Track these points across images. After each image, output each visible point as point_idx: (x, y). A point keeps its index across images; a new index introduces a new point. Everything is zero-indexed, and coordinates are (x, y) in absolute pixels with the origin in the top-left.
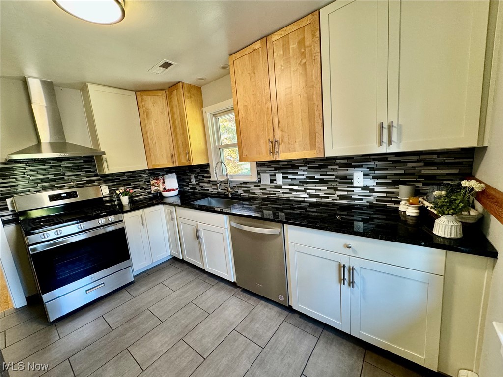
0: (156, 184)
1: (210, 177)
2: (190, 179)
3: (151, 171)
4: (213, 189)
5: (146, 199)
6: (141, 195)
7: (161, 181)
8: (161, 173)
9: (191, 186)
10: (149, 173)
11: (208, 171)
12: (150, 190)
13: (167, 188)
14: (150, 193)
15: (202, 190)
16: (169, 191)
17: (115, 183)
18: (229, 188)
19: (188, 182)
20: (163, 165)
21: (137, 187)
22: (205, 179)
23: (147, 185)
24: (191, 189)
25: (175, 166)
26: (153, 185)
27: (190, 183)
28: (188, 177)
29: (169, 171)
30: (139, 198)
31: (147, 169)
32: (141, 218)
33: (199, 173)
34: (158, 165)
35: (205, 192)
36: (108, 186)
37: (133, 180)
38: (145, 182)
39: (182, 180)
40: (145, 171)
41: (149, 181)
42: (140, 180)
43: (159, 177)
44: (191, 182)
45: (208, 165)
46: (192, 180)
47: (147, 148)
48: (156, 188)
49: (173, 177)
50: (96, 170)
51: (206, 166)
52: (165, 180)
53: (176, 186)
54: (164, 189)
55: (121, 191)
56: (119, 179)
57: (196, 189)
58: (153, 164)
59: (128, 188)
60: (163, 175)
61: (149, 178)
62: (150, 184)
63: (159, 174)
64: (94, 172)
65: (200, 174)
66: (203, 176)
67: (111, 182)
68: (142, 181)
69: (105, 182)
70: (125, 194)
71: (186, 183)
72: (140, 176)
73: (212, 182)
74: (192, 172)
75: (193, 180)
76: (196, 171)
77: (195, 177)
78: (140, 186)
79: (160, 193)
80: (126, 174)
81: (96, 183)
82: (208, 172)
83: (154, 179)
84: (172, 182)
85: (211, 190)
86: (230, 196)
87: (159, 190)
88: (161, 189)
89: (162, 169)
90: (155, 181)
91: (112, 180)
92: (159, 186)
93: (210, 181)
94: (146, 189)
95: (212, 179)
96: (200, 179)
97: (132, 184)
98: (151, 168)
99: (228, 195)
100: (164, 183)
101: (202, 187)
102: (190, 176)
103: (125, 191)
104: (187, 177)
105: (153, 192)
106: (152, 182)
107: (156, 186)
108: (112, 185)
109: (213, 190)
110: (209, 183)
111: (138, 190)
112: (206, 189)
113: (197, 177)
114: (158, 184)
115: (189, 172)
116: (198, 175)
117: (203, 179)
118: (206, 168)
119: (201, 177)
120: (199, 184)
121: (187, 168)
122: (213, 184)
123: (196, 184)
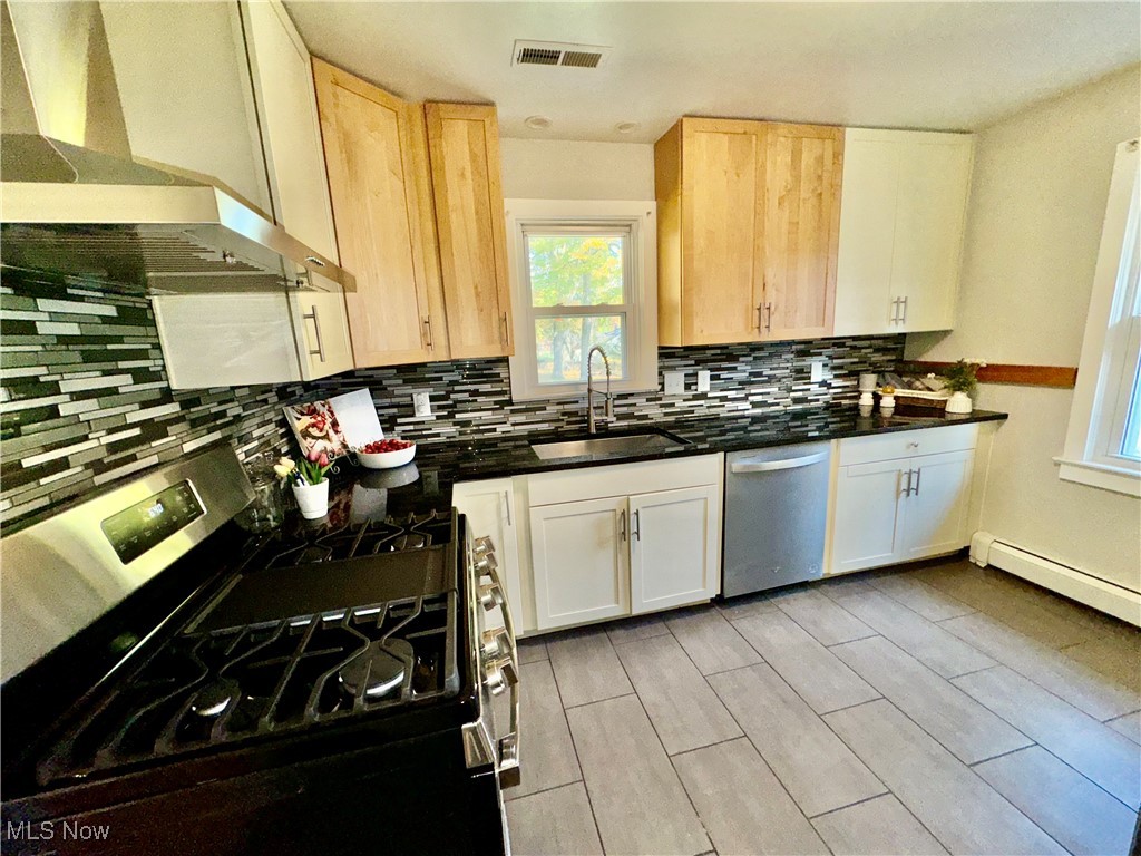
0: (315, 432)
1: (506, 393)
2: (409, 406)
4: (513, 425)
7: (328, 420)
9: (411, 427)
11: (499, 375)
15: (463, 433)
22: (480, 399)
26: (306, 434)
28: (402, 400)
33: (456, 383)
37: (254, 420)
43: (316, 405)
44: (413, 416)
45: (501, 360)
46: (416, 410)
48: (320, 444)
49: (363, 403)
51: (491, 362)
52: (337, 416)
54: (346, 447)
57: (438, 435)
58: (370, 349)
60: (324, 398)
65: (457, 388)
66: (475, 393)
73: (513, 404)
74: (421, 382)
75: (424, 410)
76: (441, 379)
77: (432, 399)
79: (360, 460)
82: (498, 379)
83: (302, 414)
85: (500, 429)
86: (593, 431)
87: (332, 453)
88: (335, 446)
90: (307, 420)
92: (325, 438)
93: (506, 404)
95: (515, 397)
96: (456, 402)
99: (589, 430)
100: (336, 423)
101: (466, 423)
102: (409, 395)
104: (386, 401)
106: (299, 425)
107: (320, 440)
109: (511, 429)
110: (501, 408)
112: (481, 427)
113: (446, 397)
114: (321, 431)
115: (401, 382)
116: (450, 388)
117: (476, 401)
118: (491, 369)
119: (465, 396)
120: (451, 415)
121: (395, 371)
122: (513, 411)
123: (438, 417)
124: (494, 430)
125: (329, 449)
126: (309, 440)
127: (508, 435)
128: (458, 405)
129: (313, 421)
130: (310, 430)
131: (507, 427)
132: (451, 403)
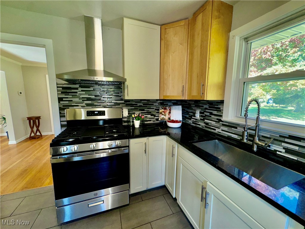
0: (163, 113)
1: (221, 116)
2: (194, 113)
3: (162, 101)
4: (222, 130)
5: (154, 124)
6: (150, 121)
7: (168, 111)
8: (169, 104)
9: (194, 120)
10: (160, 103)
11: (220, 108)
12: (157, 117)
13: (172, 119)
14: (157, 120)
15: (206, 127)
16: (173, 121)
17: (133, 108)
18: (257, 138)
19: (191, 116)
20: (173, 96)
21: (149, 113)
22: (213, 116)
23: (157, 112)
24: (193, 123)
25: (183, 99)
26: (161, 113)
27: (193, 117)
28: (193, 111)
29: (176, 103)
30: (149, 122)
31: (159, 99)
32: (145, 145)
33: (206, 109)
34: (168, 96)
35: (210, 130)
36: (128, 109)
37: (147, 107)
38: (156, 109)
39: (185, 112)
40: (157, 100)
41: (158, 110)
42: (151, 107)
43: (167, 107)
44: (195, 116)
45: (222, 102)
46: (196, 115)
47: (162, 80)
48: (163, 116)
49: (179, 109)
50: (122, 96)
51: (217, 102)
52: (171, 111)
53: (180, 118)
54: (169, 119)
55: (136, 116)
56: (137, 105)
57: (199, 125)
58: (165, 95)
59: (142, 113)
60: (170, 106)
61: (159, 107)
62: (159, 112)
63: (168, 104)
64: (120, 97)
65: (207, 111)
66: (211, 114)
67: (131, 107)
68: (153, 108)
69: (127, 105)
70: (138, 118)
71: (189, 116)
72: (153, 104)
73: (223, 122)
74: (198, 106)
75: (198, 116)
76: (203, 106)
77: (200, 113)
78: (151, 113)
79: (166, 122)
80: (142, 101)
81: (121, 106)
82: (219, 110)
83: (162, 109)
84: (177, 114)
85: (217, 130)
86: (255, 149)
87: (165, 119)
88: (166, 118)
89: (170, 101)
90: (163, 110)
91: (132, 105)
92: (165, 115)
93: (220, 120)
94: (155, 116)
95: (223, 119)
96: (206, 115)
97: (145, 110)
98: (162, 98)
99: (252, 146)
100: (170, 113)
101: (207, 124)
102: (195, 110)
103: (139, 115)
104: (191, 111)
105: (160, 120)
106: (160, 111)
107: (163, 115)
108: (131, 109)
109: (221, 132)
110: (219, 122)
111: (149, 116)
112: (211, 127)
113: (203, 113)
114: (165, 113)
115: (194, 106)
116: (204, 110)
117: (211, 116)
118: (218, 105)
119: (208, 114)
120: (203, 120)
121: (194, 102)
122: (223, 125)
123: (201, 119)
124: (215, 130)
125: (164, 118)
126: (161, 114)
127: (219, 133)
128: (206, 117)
129: (164, 111)
130: (162, 112)
131: (220, 130)
132: (204, 115)
